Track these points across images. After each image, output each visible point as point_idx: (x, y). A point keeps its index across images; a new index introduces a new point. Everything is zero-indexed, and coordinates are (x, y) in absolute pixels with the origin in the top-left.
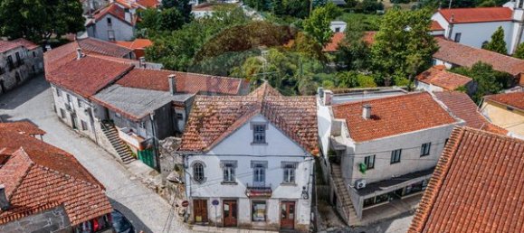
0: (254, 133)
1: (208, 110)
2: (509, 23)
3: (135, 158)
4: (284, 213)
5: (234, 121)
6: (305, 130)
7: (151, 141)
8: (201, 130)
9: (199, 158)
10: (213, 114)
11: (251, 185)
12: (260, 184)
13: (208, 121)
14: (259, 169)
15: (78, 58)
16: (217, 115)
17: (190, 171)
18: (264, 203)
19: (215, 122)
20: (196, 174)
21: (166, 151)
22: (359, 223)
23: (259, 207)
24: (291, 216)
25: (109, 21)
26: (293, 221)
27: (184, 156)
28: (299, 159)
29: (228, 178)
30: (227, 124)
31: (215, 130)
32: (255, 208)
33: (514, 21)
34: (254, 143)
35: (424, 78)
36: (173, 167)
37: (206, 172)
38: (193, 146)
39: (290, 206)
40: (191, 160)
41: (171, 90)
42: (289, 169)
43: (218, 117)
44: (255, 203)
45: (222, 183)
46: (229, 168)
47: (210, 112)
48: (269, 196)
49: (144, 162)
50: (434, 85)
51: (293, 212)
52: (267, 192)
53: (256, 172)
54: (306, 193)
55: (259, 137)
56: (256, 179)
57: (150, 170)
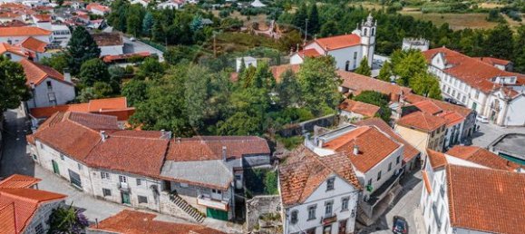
2: (359, 46)
3: (204, 216)
4: (340, 229)
5: (307, 178)
6: (349, 175)
9: (295, 208)
10: (293, 176)
11: (324, 217)
12: (329, 215)
13: (292, 182)
14: (329, 205)
15: (103, 139)
16: (295, 176)
17: (289, 217)
18: (331, 226)
19: (296, 181)
20: (292, 219)
21: (253, 207)
22: (372, 223)
23: (328, 229)
24: (343, 230)
25: (49, 84)
26: (345, 232)
28: (351, 195)
29: (312, 216)
30: (303, 181)
31: (298, 187)
32: (325, 231)
33: (362, 45)
34: (327, 190)
35: (345, 107)
36: (258, 216)
37: (299, 216)
38: (290, 200)
39: (344, 223)
40: (291, 210)
41: (225, 159)
42: (345, 201)
43: (297, 178)
44: (325, 228)
45: (307, 220)
46: (312, 209)
47: (290, 175)
48: (335, 221)
49: (214, 218)
50: (354, 112)
51: (345, 227)
52: (333, 219)
53: (327, 208)
54: (353, 213)
55: (330, 187)
56: (327, 212)
57: (225, 223)
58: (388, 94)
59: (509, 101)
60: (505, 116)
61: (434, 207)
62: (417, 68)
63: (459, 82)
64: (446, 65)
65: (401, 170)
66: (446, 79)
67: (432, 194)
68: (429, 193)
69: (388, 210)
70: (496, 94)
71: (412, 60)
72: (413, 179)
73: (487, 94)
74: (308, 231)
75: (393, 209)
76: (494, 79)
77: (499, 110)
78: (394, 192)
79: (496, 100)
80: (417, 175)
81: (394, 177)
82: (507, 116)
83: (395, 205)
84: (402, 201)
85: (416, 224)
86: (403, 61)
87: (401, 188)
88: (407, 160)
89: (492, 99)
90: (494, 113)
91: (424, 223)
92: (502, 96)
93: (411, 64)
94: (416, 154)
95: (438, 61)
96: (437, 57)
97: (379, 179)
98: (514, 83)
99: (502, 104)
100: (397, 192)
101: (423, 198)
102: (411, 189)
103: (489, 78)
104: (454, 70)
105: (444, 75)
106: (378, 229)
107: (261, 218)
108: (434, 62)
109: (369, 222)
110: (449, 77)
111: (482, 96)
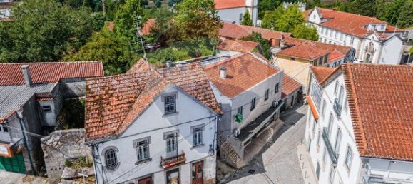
0: (165, 104)
1: (104, 92)
2: (244, 8)
4: (194, 174)
5: (136, 98)
6: (203, 94)
7: (22, 142)
8: (104, 114)
9: (110, 144)
10: (111, 95)
11: (165, 156)
12: (173, 153)
13: (108, 103)
14: (171, 140)
16: (115, 95)
17: (102, 160)
18: (177, 170)
19: (116, 103)
20: (108, 162)
21: (52, 148)
23: (174, 175)
24: (199, 175)
26: (202, 179)
27: (93, 146)
30: (129, 102)
31: (119, 111)
32: (169, 178)
33: (246, 7)
34: (166, 114)
35: (223, 47)
36: (63, 163)
37: (120, 157)
38: (100, 132)
39: (199, 166)
40: (102, 148)
41: (27, 83)
43: (118, 97)
44: (168, 174)
45: (136, 164)
46: (142, 147)
47: (107, 93)
48: (184, 163)
49: (7, 170)
50: (233, 51)
51: (201, 171)
52: (180, 160)
53: (169, 143)
54: (212, 150)
55: (170, 108)
56: (169, 150)
57: (22, 176)
58: (269, 39)
59: (383, 42)
60: (379, 58)
61: (325, 136)
62: (296, 21)
63: (334, 32)
64: (322, 19)
65: (280, 102)
66: (322, 32)
67: (320, 119)
68: (316, 120)
69: (266, 148)
70: (370, 37)
71: (291, 14)
72: (295, 115)
73: (362, 39)
74: (140, 180)
75: (272, 147)
76: (366, 27)
77: (373, 53)
78: (273, 127)
79: (370, 43)
80: (299, 110)
81: (273, 108)
82: (382, 57)
83: (274, 141)
84: (283, 137)
85: (301, 162)
86: (283, 16)
87: (281, 123)
88: (287, 93)
89: (367, 42)
90: (369, 55)
91: (310, 161)
92: (376, 39)
93: (291, 17)
94: (297, 87)
95: (315, 16)
96: (313, 13)
97: (253, 108)
98: (384, 30)
99: (377, 46)
100: (277, 127)
101: (308, 130)
102: (293, 124)
103: (362, 26)
104: (329, 23)
105: (321, 28)
106: (252, 172)
107: (69, 164)
108: (311, 19)
109: (240, 163)
110: (325, 30)
111: (356, 41)
